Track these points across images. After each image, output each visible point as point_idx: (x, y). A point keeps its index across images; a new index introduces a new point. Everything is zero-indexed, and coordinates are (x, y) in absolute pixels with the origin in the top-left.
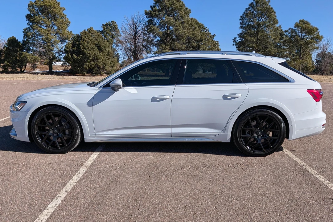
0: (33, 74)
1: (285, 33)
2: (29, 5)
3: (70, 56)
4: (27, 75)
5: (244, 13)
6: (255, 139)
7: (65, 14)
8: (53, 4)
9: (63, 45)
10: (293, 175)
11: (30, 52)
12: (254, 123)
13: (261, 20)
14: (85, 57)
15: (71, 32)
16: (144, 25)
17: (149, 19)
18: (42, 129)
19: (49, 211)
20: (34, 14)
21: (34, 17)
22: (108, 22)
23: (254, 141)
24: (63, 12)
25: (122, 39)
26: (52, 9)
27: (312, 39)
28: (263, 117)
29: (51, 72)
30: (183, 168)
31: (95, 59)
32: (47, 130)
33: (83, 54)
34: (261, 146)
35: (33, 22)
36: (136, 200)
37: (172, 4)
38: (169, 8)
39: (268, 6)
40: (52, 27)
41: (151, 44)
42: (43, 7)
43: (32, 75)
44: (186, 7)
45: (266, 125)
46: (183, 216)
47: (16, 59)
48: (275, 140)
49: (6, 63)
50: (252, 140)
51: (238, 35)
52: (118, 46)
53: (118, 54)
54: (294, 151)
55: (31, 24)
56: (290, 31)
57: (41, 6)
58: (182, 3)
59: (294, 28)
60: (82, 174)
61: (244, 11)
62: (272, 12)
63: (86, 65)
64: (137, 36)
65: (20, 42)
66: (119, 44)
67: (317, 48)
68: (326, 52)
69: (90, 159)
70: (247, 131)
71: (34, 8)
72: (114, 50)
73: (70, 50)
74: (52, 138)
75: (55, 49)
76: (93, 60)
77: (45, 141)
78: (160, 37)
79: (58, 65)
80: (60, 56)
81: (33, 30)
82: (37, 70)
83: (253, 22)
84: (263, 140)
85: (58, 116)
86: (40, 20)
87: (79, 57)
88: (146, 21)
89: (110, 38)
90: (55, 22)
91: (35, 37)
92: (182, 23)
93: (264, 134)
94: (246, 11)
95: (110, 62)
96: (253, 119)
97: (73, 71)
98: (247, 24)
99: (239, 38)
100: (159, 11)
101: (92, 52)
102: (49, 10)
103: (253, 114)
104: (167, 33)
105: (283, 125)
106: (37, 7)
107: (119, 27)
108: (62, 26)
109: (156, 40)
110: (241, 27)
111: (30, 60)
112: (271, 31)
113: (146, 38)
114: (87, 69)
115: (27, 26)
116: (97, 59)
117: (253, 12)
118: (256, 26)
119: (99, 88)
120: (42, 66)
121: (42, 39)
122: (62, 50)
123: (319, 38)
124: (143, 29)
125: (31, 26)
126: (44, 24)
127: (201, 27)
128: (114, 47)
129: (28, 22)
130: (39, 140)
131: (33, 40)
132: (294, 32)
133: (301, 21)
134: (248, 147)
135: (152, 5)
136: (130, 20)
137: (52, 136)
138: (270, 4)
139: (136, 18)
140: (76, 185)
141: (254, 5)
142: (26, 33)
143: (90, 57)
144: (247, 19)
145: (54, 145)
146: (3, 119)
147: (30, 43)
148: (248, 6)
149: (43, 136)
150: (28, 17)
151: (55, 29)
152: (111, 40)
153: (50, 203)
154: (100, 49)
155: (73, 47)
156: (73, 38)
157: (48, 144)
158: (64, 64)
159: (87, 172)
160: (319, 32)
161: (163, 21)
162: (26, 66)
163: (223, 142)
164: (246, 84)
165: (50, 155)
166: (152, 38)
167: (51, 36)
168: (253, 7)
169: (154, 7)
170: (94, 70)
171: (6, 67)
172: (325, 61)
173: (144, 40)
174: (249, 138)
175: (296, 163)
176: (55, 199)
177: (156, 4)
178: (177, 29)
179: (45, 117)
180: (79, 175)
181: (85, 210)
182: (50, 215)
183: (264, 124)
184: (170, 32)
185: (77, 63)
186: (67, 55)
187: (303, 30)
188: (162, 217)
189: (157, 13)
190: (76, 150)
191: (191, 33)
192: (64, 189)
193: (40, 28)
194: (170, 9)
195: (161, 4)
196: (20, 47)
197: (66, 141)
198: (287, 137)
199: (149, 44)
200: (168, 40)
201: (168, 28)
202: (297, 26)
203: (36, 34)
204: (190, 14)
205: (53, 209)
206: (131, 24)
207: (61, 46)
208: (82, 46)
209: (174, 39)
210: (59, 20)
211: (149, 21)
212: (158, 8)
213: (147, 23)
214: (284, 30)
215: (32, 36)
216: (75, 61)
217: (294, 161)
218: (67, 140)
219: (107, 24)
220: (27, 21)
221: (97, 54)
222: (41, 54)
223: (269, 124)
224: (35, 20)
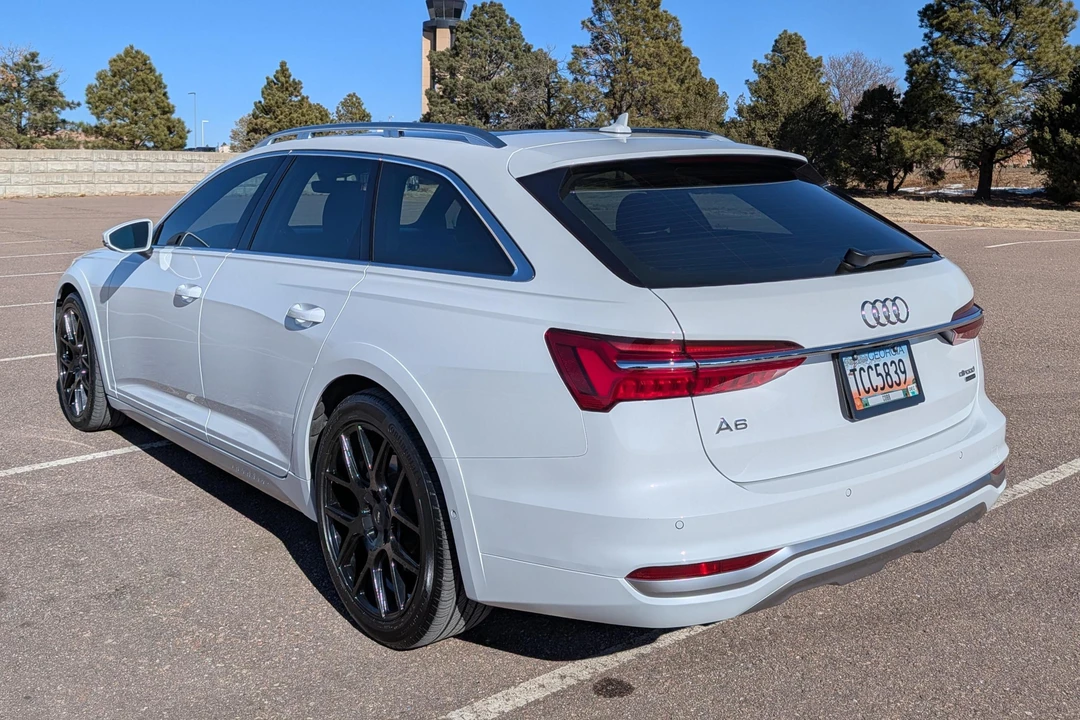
21: (945, 13)
29: (985, 195)
55: (934, 35)
65: (898, 96)
73: (1051, 116)
81: (936, 54)
82: (954, 187)
115: (922, 44)
122: (1025, 115)
125: (932, 43)
150: (926, 14)
155: (1064, 102)
162: (907, 171)
185: (1072, 160)
186: (1036, 134)
193: (958, 47)
196: (895, 110)
216: (1064, 154)
220: (922, 26)
224: (944, 20)
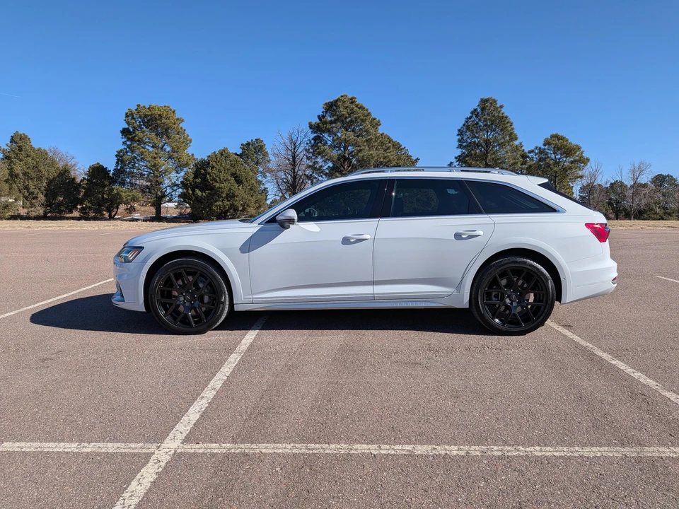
0: (130, 221)
1: (528, 155)
2: (127, 114)
3: (191, 192)
4: (119, 222)
5: (464, 125)
6: (507, 307)
7: (184, 128)
8: (165, 113)
9: (179, 175)
10: (575, 361)
11: (126, 186)
12: (504, 282)
13: (491, 135)
14: (215, 193)
15: (193, 155)
16: (307, 144)
17: (316, 135)
18: (167, 295)
19: (191, 418)
20: (135, 128)
21: (135, 133)
22: (250, 141)
23: (505, 311)
24: (181, 125)
25: (272, 165)
26: (164, 121)
27: (572, 162)
28: (518, 272)
29: (158, 218)
30: (397, 352)
31: (231, 196)
32: (175, 296)
33: (212, 188)
34: (516, 318)
35: (132, 140)
36: (330, 400)
37: (352, 113)
38: (346, 118)
39: (500, 114)
40: (162, 148)
41: (320, 173)
42: (149, 118)
43: (128, 222)
44: (373, 117)
45: (523, 284)
46: (410, 423)
47: (103, 197)
48: (539, 308)
49: (87, 204)
50: (503, 308)
51: (456, 158)
52: (265, 177)
53: (265, 189)
54: (570, 326)
55: (128, 143)
56: (537, 151)
57: (146, 116)
58: (367, 110)
59: (543, 147)
60: (236, 364)
61: (463, 122)
62: (508, 123)
63: (216, 206)
64: (298, 161)
65: (110, 171)
66: (268, 174)
67: (581, 177)
68: (595, 184)
69: (243, 341)
70: (494, 294)
71: (134, 119)
72: (260, 182)
73: (190, 184)
74: (181, 308)
75: (167, 182)
76: (227, 199)
77: (171, 315)
78: (333, 162)
79: (170, 208)
80: (174, 193)
81: (132, 152)
82: (136, 215)
83: (478, 138)
84: (519, 309)
85: (193, 274)
86: (144, 136)
87: (204, 194)
88: (311, 138)
89: (252, 164)
90: (167, 141)
91: (135, 163)
92: (367, 141)
93: (522, 299)
94: (467, 122)
95: (253, 200)
96: (503, 275)
97: (194, 215)
98: (469, 141)
99: (458, 163)
100: (331, 122)
101: (227, 185)
102: (158, 122)
103: (502, 268)
104: (344, 156)
105: (550, 284)
106: (140, 117)
107: (268, 149)
108: (179, 146)
109: (326, 167)
110: (460, 147)
111: (125, 200)
112: (507, 152)
113: (310, 164)
114: (217, 212)
115: (123, 147)
116: (234, 196)
117: (477, 123)
118: (483, 144)
119: (259, 224)
120: (143, 209)
121: (147, 166)
122: (177, 182)
123: (585, 161)
124: (306, 150)
125: (129, 147)
126: (150, 143)
127: (397, 146)
128: (260, 178)
129: (124, 140)
130: (162, 313)
131: (130, 168)
132: (544, 152)
133: (552, 136)
134: (497, 320)
135: (321, 114)
136: (286, 136)
137: (181, 306)
138: (503, 110)
139: (296, 134)
140: (227, 380)
141: (478, 113)
142: (120, 157)
143: (222, 193)
144: (468, 133)
145: (185, 321)
146: (93, 286)
147: (126, 172)
148: (469, 115)
149: (168, 305)
150: (125, 132)
151: (167, 150)
152: (255, 168)
153: (190, 406)
154: (239, 182)
155: (195, 178)
156: (196, 165)
157: (175, 319)
158: (180, 204)
159: (242, 361)
160: (582, 153)
161: (337, 138)
162: (118, 208)
163: (458, 307)
164: (490, 216)
165: (178, 336)
166: (320, 164)
167: (161, 161)
168: (476, 116)
169: (324, 117)
170: (228, 214)
171: (85, 210)
172: (594, 197)
173: (309, 167)
174: (497, 306)
175: (577, 345)
176: (198, 400)
177: (326, 112)
178: (360, 151)
179: (172, 275)
180: (230, 365)
181: (249, 416)
182: (195, 425)
183: (520, 282)
184: (349, 154)
185: (202, 203)
186: (185, 191)
187: (557, 149)
188: (376, 425)
189: (328, 126)
190: (220, 328)
191: (381, 155)
192: (209, 386)
193: (143, 150)
194: (347, 120)
195: (334, 113)
196: (110, 178)
197: (205, 313)
198: (559, 299)
199: (316, 173)
200: (346, 167)
201: (345, 148)
202: (547, 143)
203: (136, 158)
204: (379, 127)
205: (198, 416)
206: (288, 142)
207: (176, 177)
208: (210, 176)
209: (355, 165)
210: (174, 137)
211: (315, 139)
212: (329, 119)
213: (313, 141)
214: (526, 151)
215: (131, 162)
216: (198, 200)
217: (572, 340)
218: (205, 311)
219: (248, 144)
220: (123, 138)
221: (233, 188)
222: (143, 190)
223: (528, 283)
224: (135, 136)
